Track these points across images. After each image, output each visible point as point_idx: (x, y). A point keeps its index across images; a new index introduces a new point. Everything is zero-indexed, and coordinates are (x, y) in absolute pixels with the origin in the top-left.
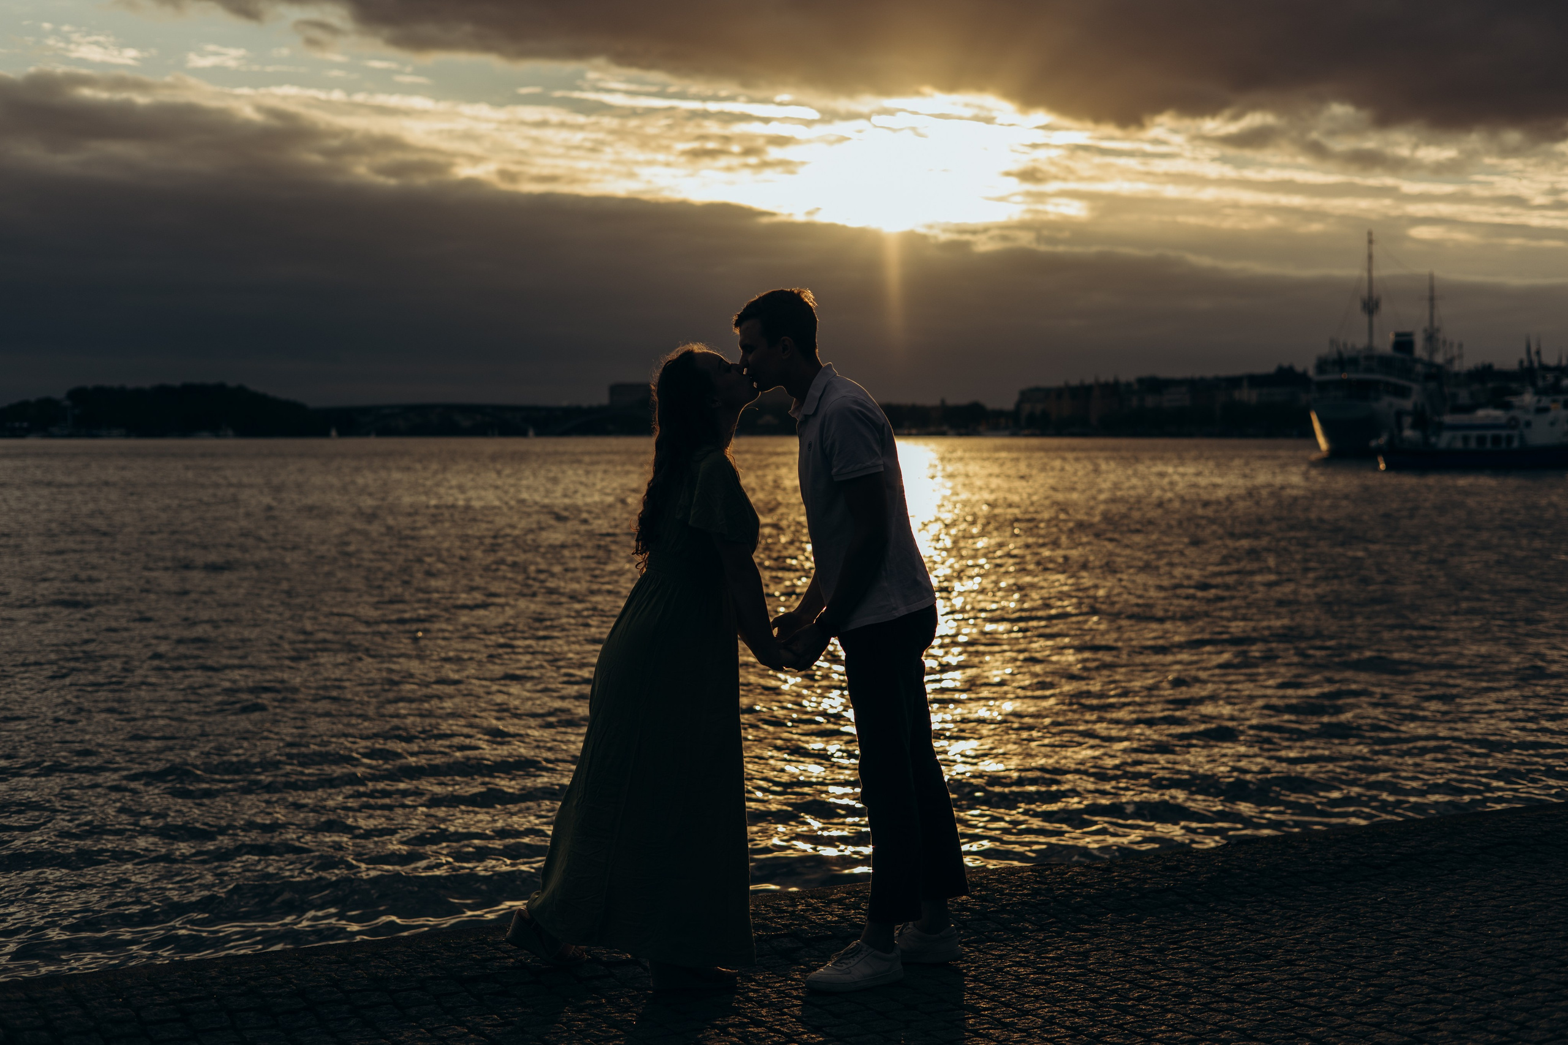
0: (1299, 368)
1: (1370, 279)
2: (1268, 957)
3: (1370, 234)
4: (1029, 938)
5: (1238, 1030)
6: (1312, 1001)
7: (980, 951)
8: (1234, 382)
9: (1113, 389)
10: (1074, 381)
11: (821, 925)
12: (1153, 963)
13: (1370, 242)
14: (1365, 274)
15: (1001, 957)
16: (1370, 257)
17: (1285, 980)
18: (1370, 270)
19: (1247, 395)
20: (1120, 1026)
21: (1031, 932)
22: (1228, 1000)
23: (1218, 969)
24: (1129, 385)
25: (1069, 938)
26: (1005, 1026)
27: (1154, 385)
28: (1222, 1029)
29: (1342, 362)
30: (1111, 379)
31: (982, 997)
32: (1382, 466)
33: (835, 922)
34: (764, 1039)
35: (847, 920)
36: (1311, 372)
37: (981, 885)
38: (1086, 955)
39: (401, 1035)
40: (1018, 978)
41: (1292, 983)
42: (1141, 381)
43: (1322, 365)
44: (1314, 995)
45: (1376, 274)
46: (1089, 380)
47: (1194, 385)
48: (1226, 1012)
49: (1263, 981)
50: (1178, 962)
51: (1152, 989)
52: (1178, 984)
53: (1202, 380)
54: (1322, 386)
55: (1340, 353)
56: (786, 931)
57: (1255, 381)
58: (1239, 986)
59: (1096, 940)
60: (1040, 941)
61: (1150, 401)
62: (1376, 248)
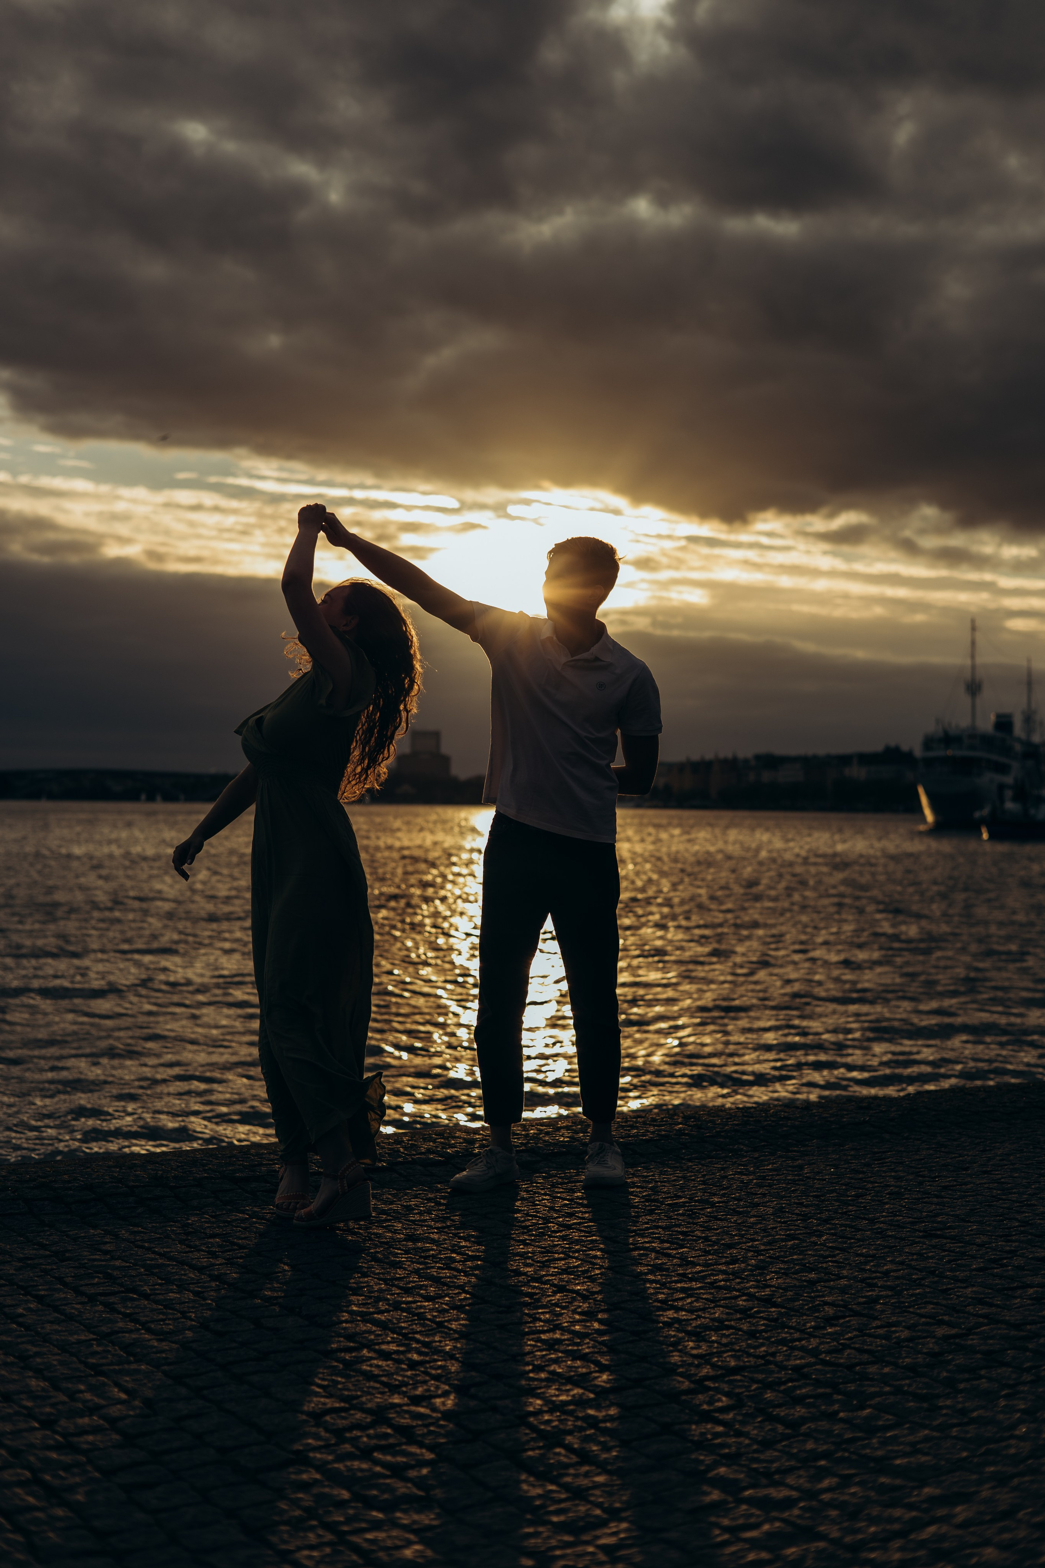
0: (905, 748)
1: (973, 667)
2: (966, 1169)
3: (973, 622)
4: (746, 1157)
5: (952, 1216)
6: (1014, 1197)
7: (703, 1165)
8: (845, 760)
9: (732, 765)
10: (695, 757)
11: (555, 1144)
12: (863, 1172)
13: (974, 629)
14: (968, 662)
15: (723, 1169)
16: (973, 643)
17: (985, 1183)
18: (973, 657)
19: (857, 772)
20: (845, 1213)
21: (747, 1152)
22: (937, 1197)
23: (923, 1176)
24: (746, 761)
25: (781, 1157)
26: (739, 1213)
27: (770, 761)
28: (937, 1215)
29: (948, 739)
30: (730, 755)
31: (715, 1195)
32: (985, 836)
33: (567, 1141)
34: (523, 1221)
35: (578, 1141)
36: (918, 752)
37: (694, 1117)
38: (801, 1167)
39: (188, 1219)
40: (742, 1182)
41: (991, 1186)
42: (758, 757)
43: (929, 743)
44: (1014, 1193)
45: (979, 660)
46: (709, 756)
47: (806, 761)
48: (937, 1204)
49: (966, 1184)
50: (885, 1172)
51: (867, 1189)
52: (889, 1186)
53: (815, 757)
54: (929, 762)
55: (946, 733)
56: (523, 1148)
57: (865, 759)
58: (945, 1188)
59: (807, 1158)
60: (756, 1158)
61: (767, 776)
62: (979, 636)
